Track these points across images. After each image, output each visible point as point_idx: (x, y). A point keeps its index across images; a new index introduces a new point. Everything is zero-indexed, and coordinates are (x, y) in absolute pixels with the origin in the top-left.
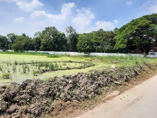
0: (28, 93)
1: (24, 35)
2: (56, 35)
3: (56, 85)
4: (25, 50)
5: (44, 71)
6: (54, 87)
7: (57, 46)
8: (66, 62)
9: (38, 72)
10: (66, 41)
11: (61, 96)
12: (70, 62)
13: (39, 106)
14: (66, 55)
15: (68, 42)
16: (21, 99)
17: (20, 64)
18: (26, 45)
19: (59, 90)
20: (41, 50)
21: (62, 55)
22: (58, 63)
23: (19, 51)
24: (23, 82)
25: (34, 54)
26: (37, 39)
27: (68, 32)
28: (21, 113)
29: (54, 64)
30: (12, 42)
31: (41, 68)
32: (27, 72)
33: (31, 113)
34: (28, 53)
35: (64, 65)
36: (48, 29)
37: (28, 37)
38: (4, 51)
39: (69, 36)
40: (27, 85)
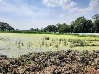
0: (71, 57)
1: (65, 24)
2: (85, 22)
3: (88, 56)
4: (64, 32)
5: (77, 46)
6: (87, 57)
7: (85, 29)
8: (92, 40)
9: (73, 46)
10: (93, 25)
11: (92, 64)
12: (96, 40)
13: (77, 67)
14: (92, 36)
15: (94, 26)
16: (67, 60)
17: (63, 40)
18: (65, 30)
19: (90, 60)
20: (74, 32)
21: (89, 36)
22: (86, 41)
23: (61, 33)
24: (67, 51)
25: (69, 35)
26: (72, 25)
27: (94, 19)
28: (67, 68)
29: (83, 41)
30: (59, 28)
31: (74, 43)
32: (66, 45)
33: (72, 70)
34: (66, 34)
35: (91, 43)
36: (79, 18)
37: (67, 25)
38: (55, 33)
39: (95, 21)
40: (69, 53)
